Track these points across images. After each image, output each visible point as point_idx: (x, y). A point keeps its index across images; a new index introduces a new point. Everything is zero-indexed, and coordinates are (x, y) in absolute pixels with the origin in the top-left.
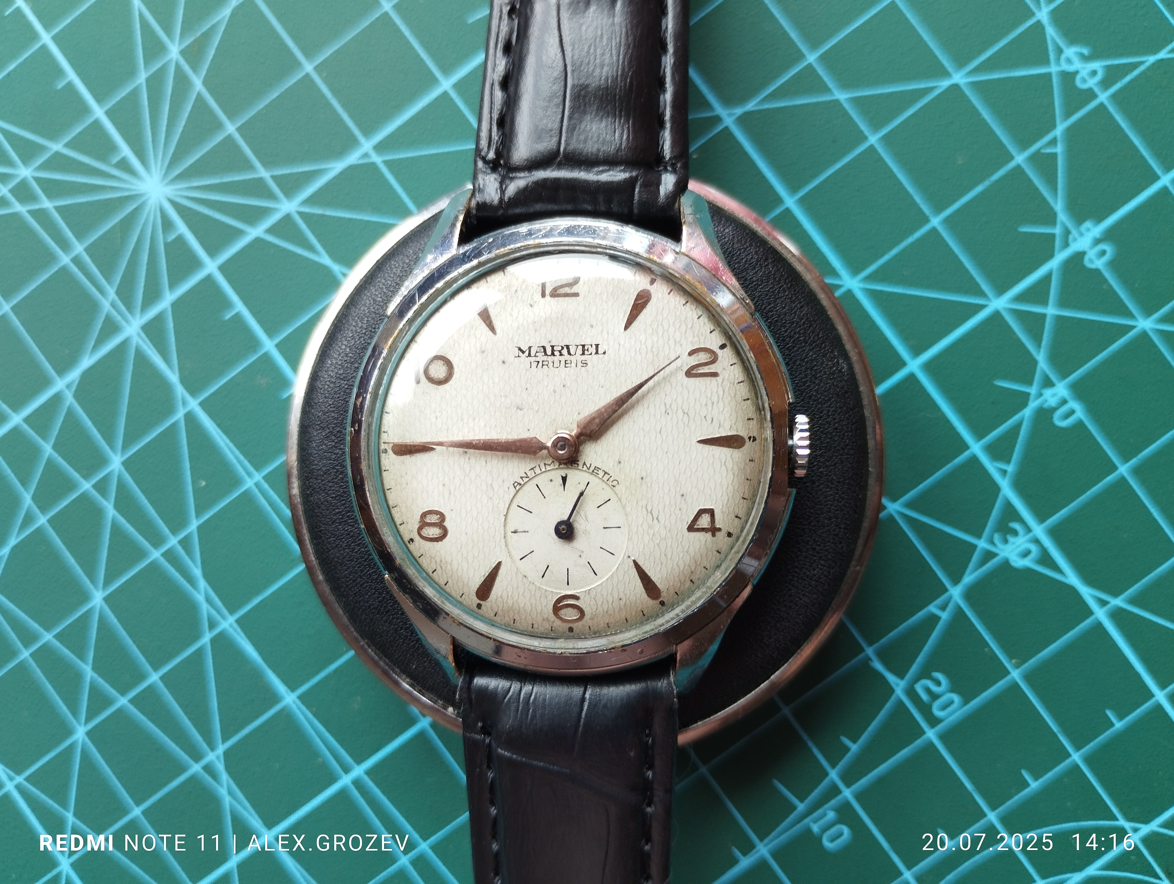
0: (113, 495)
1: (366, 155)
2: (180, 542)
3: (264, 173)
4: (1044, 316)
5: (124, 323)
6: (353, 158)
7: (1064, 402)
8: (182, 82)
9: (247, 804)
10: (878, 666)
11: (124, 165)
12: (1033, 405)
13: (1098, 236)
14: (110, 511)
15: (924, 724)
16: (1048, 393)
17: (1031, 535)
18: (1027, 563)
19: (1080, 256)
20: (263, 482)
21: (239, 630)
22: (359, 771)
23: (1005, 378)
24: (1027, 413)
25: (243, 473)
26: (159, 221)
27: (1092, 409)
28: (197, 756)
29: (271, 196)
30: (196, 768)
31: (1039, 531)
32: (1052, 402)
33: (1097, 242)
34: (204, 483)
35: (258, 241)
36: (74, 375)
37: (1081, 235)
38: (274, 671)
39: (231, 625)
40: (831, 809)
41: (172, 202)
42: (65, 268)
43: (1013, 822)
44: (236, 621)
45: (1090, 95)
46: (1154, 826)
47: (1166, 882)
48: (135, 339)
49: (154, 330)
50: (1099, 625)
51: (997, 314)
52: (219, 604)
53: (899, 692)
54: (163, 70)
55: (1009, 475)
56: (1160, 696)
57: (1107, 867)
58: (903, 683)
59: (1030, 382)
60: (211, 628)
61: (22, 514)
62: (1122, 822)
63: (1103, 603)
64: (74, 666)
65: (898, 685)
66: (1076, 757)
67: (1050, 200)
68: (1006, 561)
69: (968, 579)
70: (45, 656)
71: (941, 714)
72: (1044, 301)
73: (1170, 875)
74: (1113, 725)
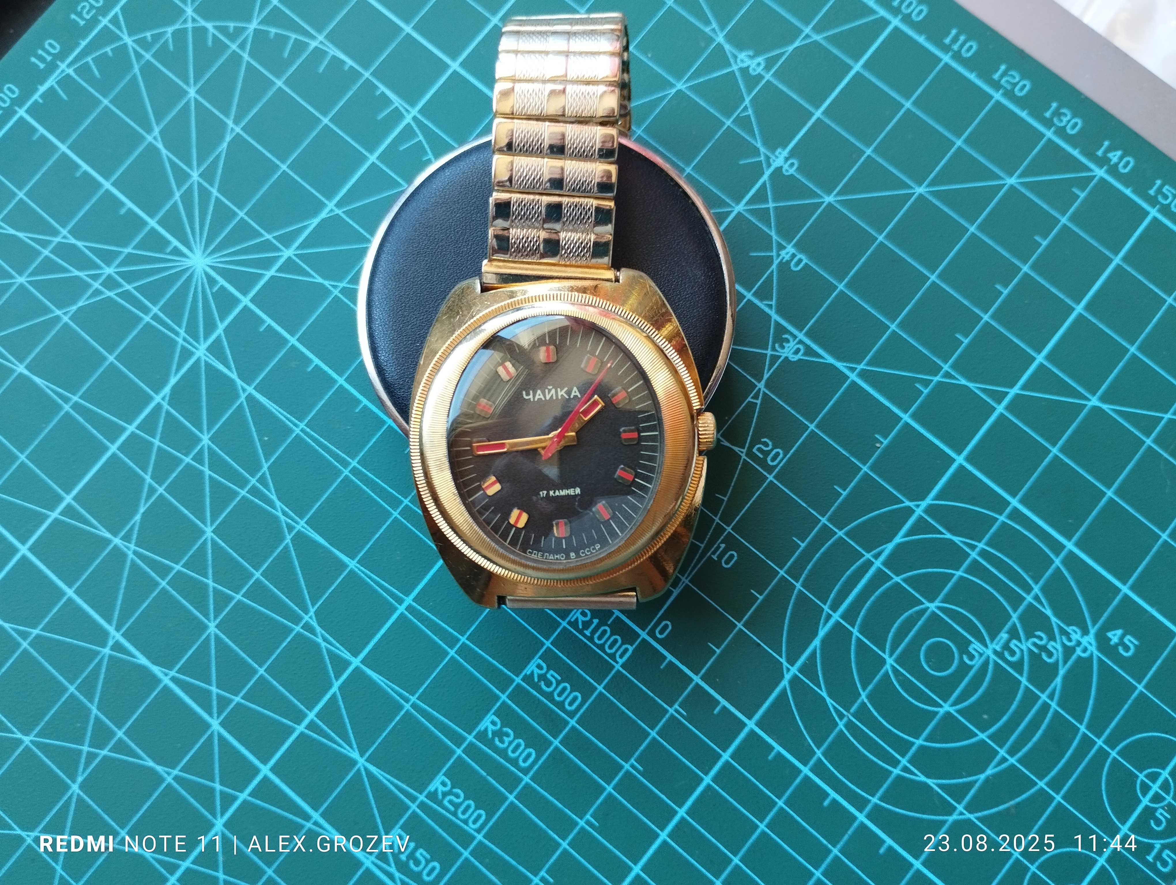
0: (207, 461)
1: (332, 211)
2: (258, 481)
3: (268, 236)
4: (769, 208)
5: (194, 350)
6: (324, 215)
7: (793, 256)
8: (205, 194)
9: (338, 645)
10: (726, 443)
11: (176, 252)
12: (776, 262)
13: (787, 155)
14: (207, 472)
15: (765, 473)
16: (783, 253)
17: (797, 339)
18: (799, 356)
19: (779, 169)
20: (305, 428)
21: (309, 528)
22: (409, 600)
23: (756, 250)
24: (774, 266)
25: (291, 425)
26: (205, 280)
27: (811, 256)
28: (297, 620)
29: (276, 249)
30: (298, 629)
31: (801, 336)
32: (787, 258)
33: (787, 159)
34: (266, 439)
35: (272, 277)
36: (167, 390)
37: (777, 157)
38: (337, 549)
40: (721, 543)
41: (211, 267)
42: (148, 324)
43: (839, 521)
44: (306, 523)
45: (760, 77)
46: (929, 501)
47: (948, 536)
48: (203, 358)
49: (215, 349)
50: (854, 383)
51: (739, 213)
52: (293, 515)
53: (744, 456)
54: (190, 189)
55: (774, 307)
56: (906, 418)
57: (908, 534)
58: (745, 451)
59: (771, 250)
60: (290, 532)
61: (146, 490)
62: (908, 503)
63: (853, 370)
64: (200, 582)
65: (742, 453)
66: (865, 469)
67: (753, 142)
68: (786, 358)
69: (766, 376)
70: (179, 581)
71: (774, 463)
72: (766, 201)
73: (949, 530)
74: (882, 443)
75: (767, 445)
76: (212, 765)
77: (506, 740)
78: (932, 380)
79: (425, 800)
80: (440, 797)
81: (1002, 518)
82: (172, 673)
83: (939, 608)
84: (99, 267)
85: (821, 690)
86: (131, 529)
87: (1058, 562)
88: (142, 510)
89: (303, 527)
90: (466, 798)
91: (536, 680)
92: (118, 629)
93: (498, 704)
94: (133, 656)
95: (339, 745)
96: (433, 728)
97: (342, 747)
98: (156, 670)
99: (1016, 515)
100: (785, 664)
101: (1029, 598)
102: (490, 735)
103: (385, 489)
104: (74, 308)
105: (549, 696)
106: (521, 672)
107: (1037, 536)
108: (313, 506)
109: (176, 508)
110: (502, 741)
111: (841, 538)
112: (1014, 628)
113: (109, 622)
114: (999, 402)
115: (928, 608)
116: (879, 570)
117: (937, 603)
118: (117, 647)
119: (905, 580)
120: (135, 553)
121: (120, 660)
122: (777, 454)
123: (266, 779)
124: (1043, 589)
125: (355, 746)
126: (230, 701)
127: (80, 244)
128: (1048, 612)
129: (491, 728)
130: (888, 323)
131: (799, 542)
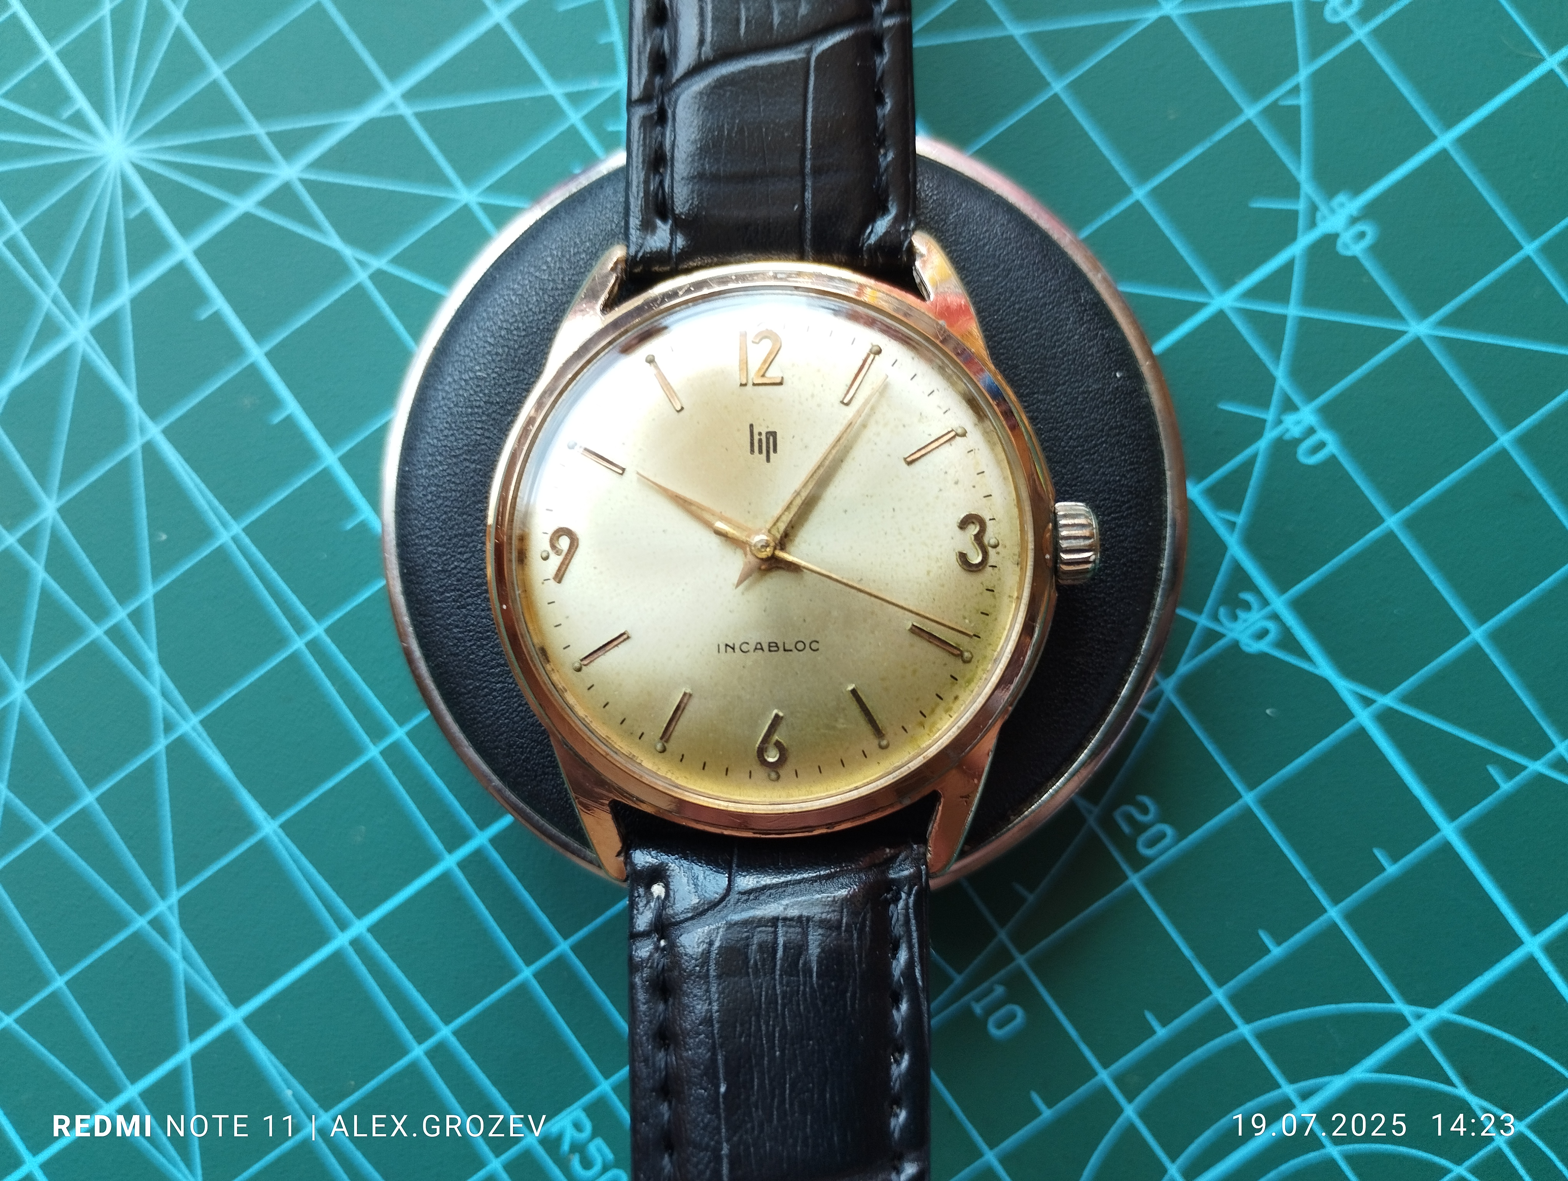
0: (44, 552)
1: (392, 106)
2: (131, 616)
3: (257, 129)
4: (1284, 317)
5: (67, 324)
6: (374, 109)
7: (1311, 431)
8: (158, 16)
9: (208, 973)
11: (78, 120)
12: (1270, 435)
13: (1355, 213)
14: (40, 574)
15: (1125, 867)
16: (1290, 420)
17: (1268, 610)
18: (1262, 646)
19: (1330, 239)
20: (243, 535)
21: (205, 735)
22: (360, 927)
23: (1234, 398)
24: (1262, 445)
25: (216, 524)
26: (119, 191)
27: (1348, 441)
28: (141, 905)
29: (266, 158)
30: (140, 922)
31: (1279, 603)
32: (1296, 432)
33: (1354, 221)
34: (164, 537)
35: (247, 217)
36: (2, 393)
37: (1333, 211)
38: (250, 791)
39: (194, 729)
40: (999, 982)
41: (137, 166)
43: (1249, 1003)
44: (201, 722)
45: (1344, 30)
46: (1445, 1011)
47: (1462, 1091)
48: (82, 346)
49: (107, 334)
50: (1362, 732)
51: (1221, 315)
52: (179, 698)
53: (1092, 821)
55: (1238, 530)
56: (1449, 831)
57: (1383, 1067)
58: (1096, 810)
59: (1265, 405)
60: (167, 732)
62: (1400, 1006)
63: (1367, 702)
65: (1091, 813)
66: (1334, 913)
67: (1291, 166)
68: (1235, 645)
69: (1184, 668)
71: (1149, 853)
72: (1284, 299)
73: (1470, 1082)
74: (1383, 869)
75: (1145, 810)
78: (1525, 767)
91: (565, 1147)
93: (482, 1173)
95: (170, 1160)
97: (175, 1166)
103: (367, 698)
108: (220, 694)
111: (1243, 1040)
119: (1348, 1157)
125: (199, 1171)
130: (1467, 622)
131: (1155, 1024)
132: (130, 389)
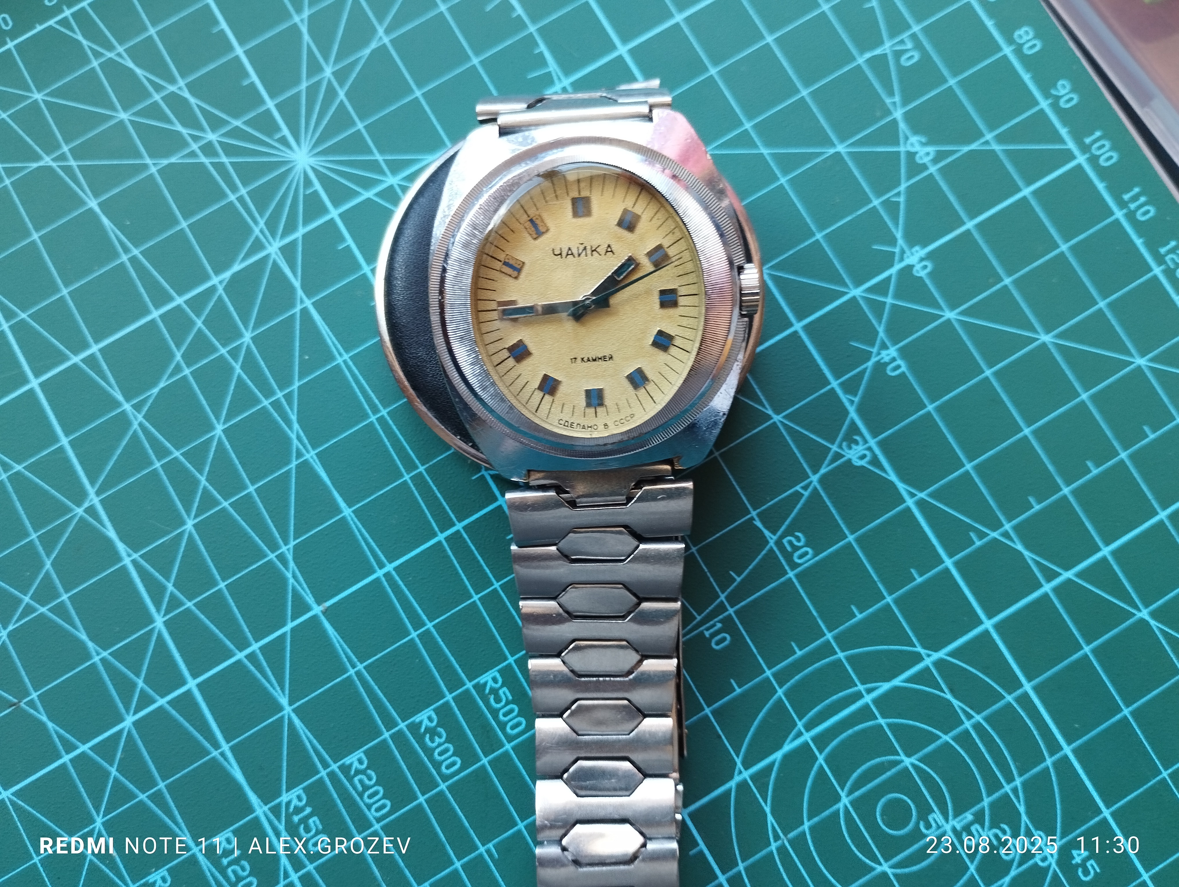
0: (241, 359)
2: (284, 396)
3: (379, 157)
4: (885, 303)
5: (266, 244)
7: (894, 360)
8: (331, 93)
9: (305, 586)
10: (758, 523)
11: (283, 141)
12: (874, 360)
13: (923, 256)
14: (238, 370)
15: (787, 568)
16: (884, 353)
17: (867, 445)
18: (863, 463)
19: (910, 267)
20: (349, 360)
21: (317, 461)
22: (390, 567)
23: (857, 341)
24: (870, 364)
25: (336, 353)
26: (302, 180)
27: (912, 366)
28: (274, 547)
29: (382, 172)
30: (272, 556)
31: (872, 443)
32: (887, 359)
33: (922, 260)
34: (307, 357)
35: (369, 199)
36: (227, 275)
37: (912, 254)
38: (339, 493)
40: (719, 622)
41: (313, 168)
42: (231, 203)
43: (844, 642)
44: (316, 454)
45: (924, 167)
46: (941, 654)
47: (949, 696)
48: (273, 256)
49: (288, 251)
50: (908, 510)
51: (854, 298)
52: (306, 441)
53: (772, 543)
54: (319, 83)
55: (855, 404)
56: (948, 563)
57: (908, 680)
58: (775, 538)
59: (873, 345)
60: (298, 458)
61: (172, 366)
62: (919, 649)
63: (912, 495)
64: (193, 476)
65: (772, 539)
66: (889, 599)
67: (893, 230)
68: (849, 461)
69: (823, 471)
70: (172, 468)
71: (799, 561)
72: (886, 295)
73: (952, 691)
74: (915, 579)
75: (798, 539)
76: (143, 659)
77: (437, 740)
78: (988, 535)
79: (337, 770)
80: (352, 772)
81: (1009, 698)
82: (135, 556)
83: (913, 765)
84: (202, 129)
85: (766, 803)
86: (144, 401)
87: (1049, 762)
88: (162, 385)
89: (312, 457)
90: (377, 784)
91: (487, 691)
92: (98, 493)
93: (441, 702)
94: (104, 526)
95: (272, 685)
96: (369, 702)
97: (274, 688)
98: (121, 547)
99: (1024, 700)
100: (739, 765)
101: (1008, 788)
102: (422, 730)
103: (405, 449)
104: (165, 162)
105: (495, 713)
106: (475, 679)
107: (1038, 728)
108: (328, 441)
109: (195, 395)
110: (432, 740)
111: (840, 660)
112: (982, 812)
113: (92, 483)
114: (1049, 580)
115: (902, 761)
116: (867, 707)
117: (913, 760)
118: (91, 511)
119: (889, 725)
120: (141, 425)
121: (89, 525)
122: (806, 553)
123: (189, 693)
124: (1024, 784)
125: (287, 692)
126: (182, 604)
127: (193, 100)
128: (1022, 809)
129: (426, 723)
130: (964, 460)
131: (796, 649)
132: (297, 280)
